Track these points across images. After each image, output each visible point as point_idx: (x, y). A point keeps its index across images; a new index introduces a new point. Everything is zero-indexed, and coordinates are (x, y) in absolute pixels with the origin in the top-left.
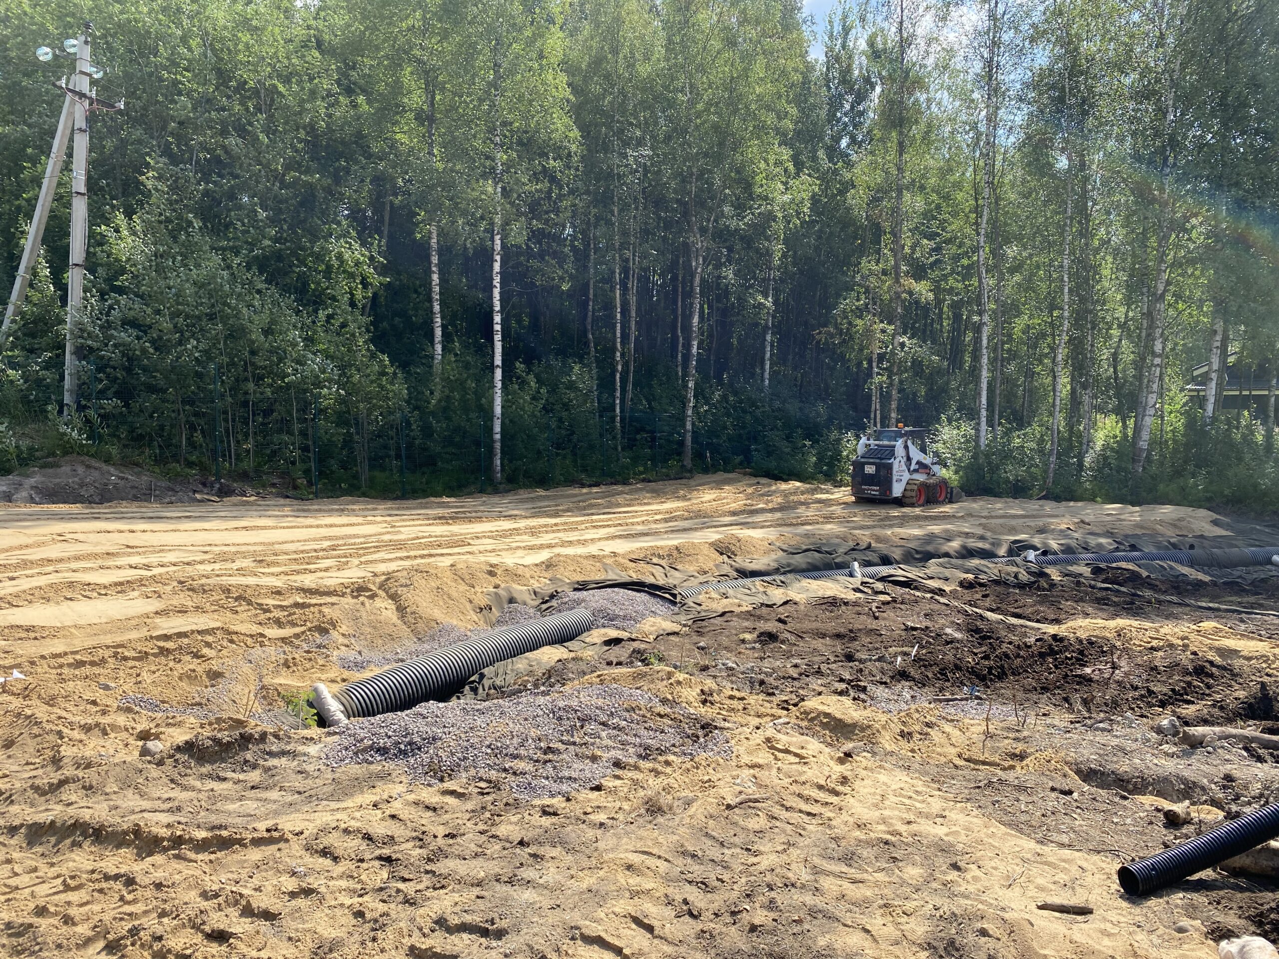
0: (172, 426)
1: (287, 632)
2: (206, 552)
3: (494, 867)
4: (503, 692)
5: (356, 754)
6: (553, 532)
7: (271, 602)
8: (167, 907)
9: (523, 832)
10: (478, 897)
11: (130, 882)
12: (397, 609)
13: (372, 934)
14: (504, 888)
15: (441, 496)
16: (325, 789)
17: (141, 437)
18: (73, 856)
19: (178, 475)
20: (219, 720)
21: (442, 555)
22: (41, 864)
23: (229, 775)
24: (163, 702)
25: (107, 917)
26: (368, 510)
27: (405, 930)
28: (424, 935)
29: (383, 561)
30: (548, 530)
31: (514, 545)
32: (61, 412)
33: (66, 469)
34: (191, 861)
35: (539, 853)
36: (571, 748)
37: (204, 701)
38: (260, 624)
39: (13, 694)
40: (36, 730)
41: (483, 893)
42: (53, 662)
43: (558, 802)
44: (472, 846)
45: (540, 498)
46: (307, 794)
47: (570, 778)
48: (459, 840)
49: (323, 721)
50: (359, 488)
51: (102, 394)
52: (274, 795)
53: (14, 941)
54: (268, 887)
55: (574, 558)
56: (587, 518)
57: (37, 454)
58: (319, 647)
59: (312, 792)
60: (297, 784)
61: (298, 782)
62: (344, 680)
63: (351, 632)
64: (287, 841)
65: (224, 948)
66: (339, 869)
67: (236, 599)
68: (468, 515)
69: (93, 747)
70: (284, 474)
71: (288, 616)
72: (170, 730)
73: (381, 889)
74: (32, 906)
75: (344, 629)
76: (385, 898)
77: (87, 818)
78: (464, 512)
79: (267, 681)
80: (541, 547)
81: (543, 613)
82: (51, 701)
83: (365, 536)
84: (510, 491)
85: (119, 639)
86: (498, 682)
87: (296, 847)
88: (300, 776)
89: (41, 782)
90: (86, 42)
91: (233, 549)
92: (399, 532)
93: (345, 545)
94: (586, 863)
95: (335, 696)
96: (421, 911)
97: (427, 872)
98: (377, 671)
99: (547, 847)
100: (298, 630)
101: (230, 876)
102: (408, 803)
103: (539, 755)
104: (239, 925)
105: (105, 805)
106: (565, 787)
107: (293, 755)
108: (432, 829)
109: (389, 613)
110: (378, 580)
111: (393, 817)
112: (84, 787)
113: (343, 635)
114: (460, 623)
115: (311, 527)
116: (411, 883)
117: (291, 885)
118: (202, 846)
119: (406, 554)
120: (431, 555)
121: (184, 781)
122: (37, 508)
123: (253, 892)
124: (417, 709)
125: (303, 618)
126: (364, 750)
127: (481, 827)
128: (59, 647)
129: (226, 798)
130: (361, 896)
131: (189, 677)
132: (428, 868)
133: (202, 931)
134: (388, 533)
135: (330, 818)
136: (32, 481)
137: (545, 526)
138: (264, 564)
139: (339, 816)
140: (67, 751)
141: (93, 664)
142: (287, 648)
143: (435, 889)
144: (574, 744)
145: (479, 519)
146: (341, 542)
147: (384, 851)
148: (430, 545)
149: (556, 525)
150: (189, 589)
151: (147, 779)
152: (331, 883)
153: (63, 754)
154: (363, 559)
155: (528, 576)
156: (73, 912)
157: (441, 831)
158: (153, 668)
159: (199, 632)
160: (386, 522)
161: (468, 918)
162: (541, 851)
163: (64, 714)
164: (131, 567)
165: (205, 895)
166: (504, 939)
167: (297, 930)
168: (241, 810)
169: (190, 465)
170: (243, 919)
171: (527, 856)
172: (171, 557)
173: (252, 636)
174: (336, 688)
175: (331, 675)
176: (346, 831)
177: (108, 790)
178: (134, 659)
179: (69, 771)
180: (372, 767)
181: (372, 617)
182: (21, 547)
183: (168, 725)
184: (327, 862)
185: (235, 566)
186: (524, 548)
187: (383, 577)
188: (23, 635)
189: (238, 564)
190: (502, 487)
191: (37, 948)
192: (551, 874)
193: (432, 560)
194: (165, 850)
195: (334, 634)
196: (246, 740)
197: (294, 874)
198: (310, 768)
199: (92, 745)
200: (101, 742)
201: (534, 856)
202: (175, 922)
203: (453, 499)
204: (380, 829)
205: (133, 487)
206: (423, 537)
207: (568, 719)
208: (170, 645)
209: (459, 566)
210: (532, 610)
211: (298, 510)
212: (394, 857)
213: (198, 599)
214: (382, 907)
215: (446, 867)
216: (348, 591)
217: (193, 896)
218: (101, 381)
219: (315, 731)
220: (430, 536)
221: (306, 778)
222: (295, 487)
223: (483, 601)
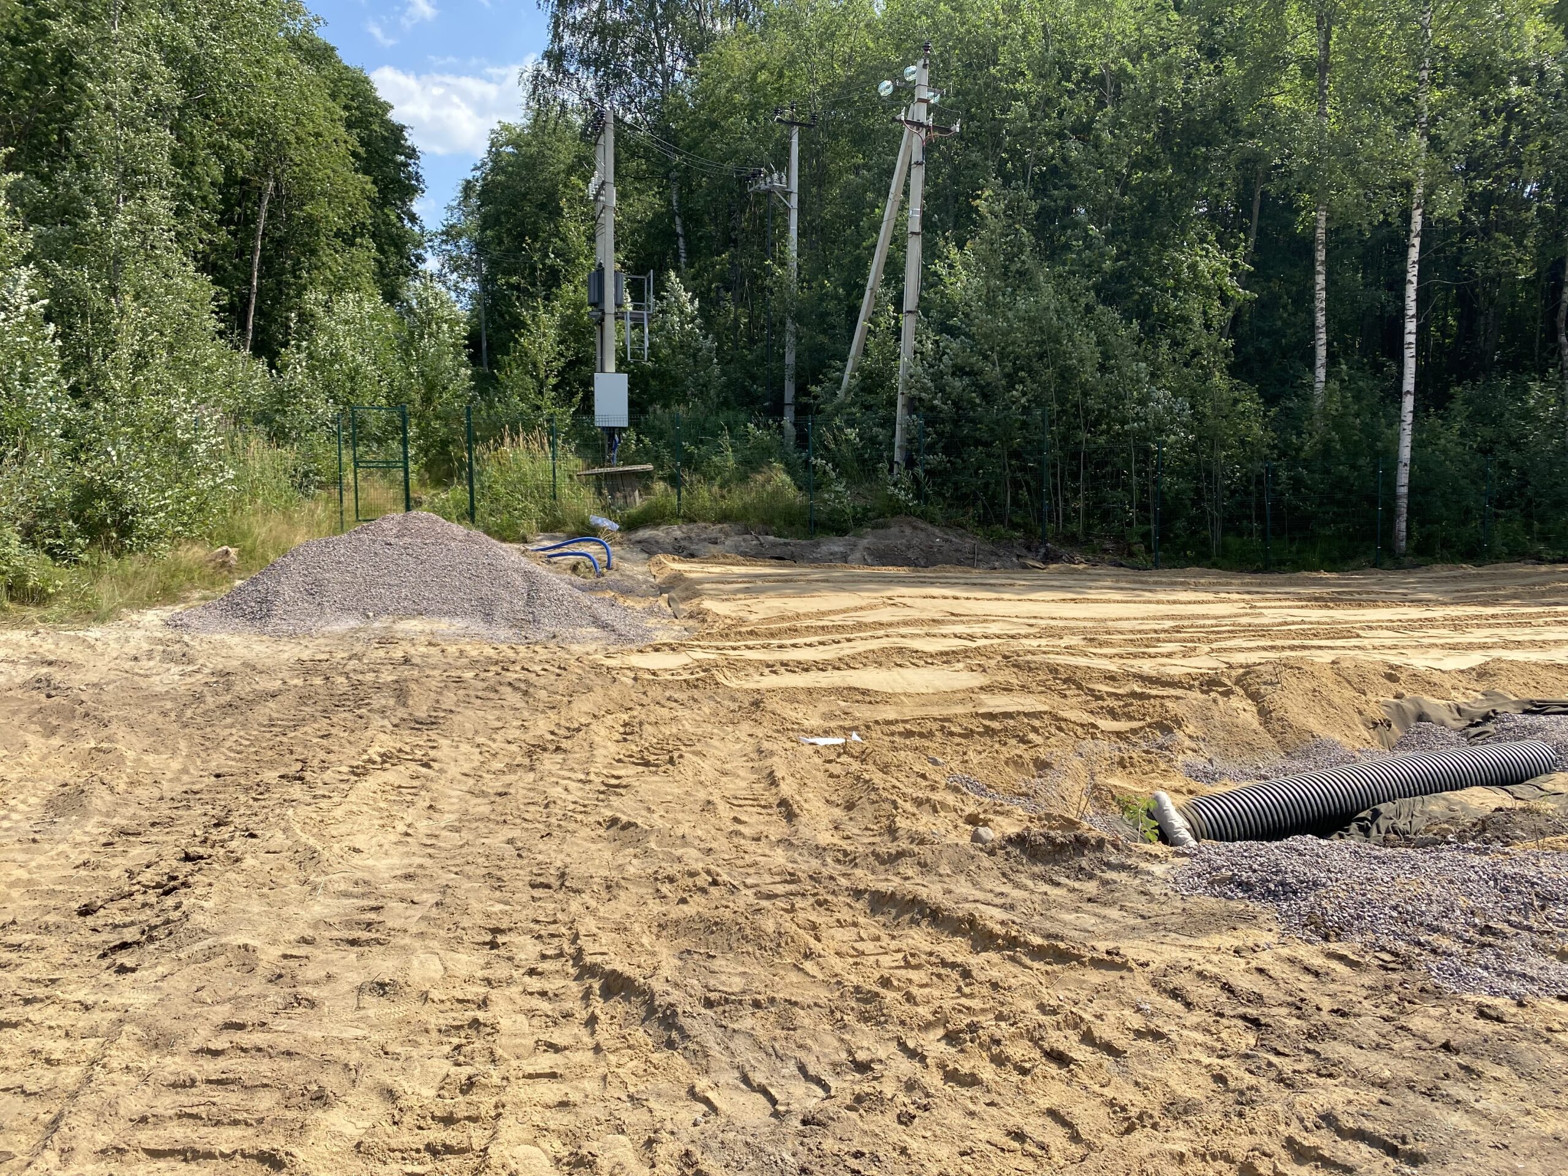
0: (998, 483)
1: (1123, 725)
2: (1031, 625)
3: (1405, 1070)
4: (1407, 839)
5: (1211, 883)
6: (1490, 626)
7: (1105, 688)
8: (1005, 1010)
9: (1449, 1034)
10: (1381, 1102)
11: (966, 974)
12: (1259, 712)
13: (1238, 1108)
14: (1420, 1101)
15: (1317, 570)
16: (1174, 919)
17: (965, 496)
18: (912, 932)
19: (1001, 537)
20: (1049, 816)
21: (1320, 648)
22: (882, 933)
23: (1063, 880)
24: (989, 786)
25: (947, 1005)
26: (1220, 584)
27: (1281, 1116)
28: (1306, 1129)
29: (1241, 650)
30: (1480, 622)
31: (1426, 641)
32: (891, 470)
33: (895, 530)
34: (1026, 967)
35: (1474, 1066)
36: (1525, 934)
37: (1031, 792)
38: (1092, 712)
39: (852, 756)
40: (873, 796)
41: (1389, 1099)
42: (885, 728)
43: (1502, 1004)
44: (1371, 1033)
45: (1465, 578)
46: (1152, 920)
47: (1524, 976)
48: (1352, 1020)
49: (1165, 836)
50: (1209, 557)
51: (931, 449)
52: (1114, 913)
53: (862, 1007)
54: (1111, 1016)
55: (1524, 666)
56: (1547, 609)
57: (870, 514)
58: (1160, 747)
59: (1159, 920)
60: (1140, 906)
61: (1141, 904)
62: (1190, 792)
63: (1200, 734)
64: (1130, 970)
65: (1063, 1072)
66: (1192, 1018)
67: (1065, 681)
68: (1357, 596)
69: (925, 823)
70: (1119, 538)
71: (1124, 706)
72: (999, 819)
73: (1247, 1056)
74: (877, 975)
75: (1191, 729)
76: (1253, 1068)
77: (924, 896)
78: (1350, 593)
79: (1100, 779)
80: (1470, 647)
81: (1471, 740)
82: (885, 769)
83: (1216, 618)
84: (1419, 566)
85: (947, 712)
86: (1401, 824)
87: (1141, 979)
88: (1143, 898)
89: (882, 850)
90: (925, 66)
91: (1061, 623)
92: (1261, 614)
93: (1192, 626)
94: (1550, 1099)
95: (1179, 810)
96: (1302, 1098)
97: (1308, 1051)
98: (1232, 787)
99: (1487, 1063)
100: (1135, 724)
101: (1067, 993)
102: (1279, 958)
103: (1471, 933)
104: (1081, 1053)
105: (939, 886)
106: (1515, 986)
107: (1136, 871)
108: (1315, 998)
109: (1248, 715)
110: (1234, 673)
111: (1261, 971)
112: (919, 864)
113: (1190, 737)
114: (1345, 739)
115: (1150, 602)
116: (1287, 1060)
117: (1136, 1022)
118: (1038, 953)
119: (1270, 643)
120: (1304, 647)
121: (1015, 877)
122: (867, 570)
123: (1093, 1019)
124: (1290, 841)
125: (1142, 710)
126: (1222, 882)
127: (1384, 1011)
128: (889, 713)
129: (1061, 906)
130: (1221, 1057)
131: (1015, 763)
132: (1310, 1046)
133: (1041, 1047)
134: (1247, 615)
135: (1180, 955)
136: (865, 542)
137: (1477, 617)
138: (1096, 643)
139: (1191, 954)
140: (901, 822)
141: (921, 735)
142: (1122, 745)
143: (1320, 1075)
144: (1530, 929)
145: (1373, 604)
146: (1186, 623)
147: (1249, 1010)
148: (1303, 634)
149: (1493, 616)
150: (1014, 666)
151: (979, 867)
152: (1185, 1032)
153: (898, 825)
154: (1214, 646)
155: (1448, 686)
156: (914, 990)
157: (1327, 1004)
158: (979, 748)
159: (1026, 715)
160: (1243, 600)
161: (1368, 1125)
162: (1478, 1065)
163: (898, 784)
164: (956, 636)
165: (1041, 1007)
166: (1421, 1167)
167: (1145, 1076)
168: (1077, 923)
169: (1015, 526)
170: (1083, 1047)
171: (1455, 1067)
172: (994, 628)
173: (1082, 725)
174: (1181, 800)
175: (1176, 783)
176: (1200, 975)
177: (942, 872)
178: (960, 735)
179: (904, 844)
180: (1232, 904)
181: (1227, 719)
182: (856, 609)
183: (996, 812)
184: (1178, 1006)
185: (1063, 643)
186: (1443, 647)
187: (1241, 671)
188: (860, 698)
189: (1066, 641)
190: (1407, 560)
191: (883, 1019)
192: (1493, 1101)
193: (1306, 653)
194: (999, 949)
195: (1179, 734)
196: (1081, 844)
197: (1139, 1010)
198: (1155, 890)
199: (924, 821)
200: (932, 819)
201: (1467, 1069)
202: (1013, 1029)
203: (1334, 575)
204: (1245, 982)
205: (957, 550)
206: (1293, 623)
207: (1519, 893)
208: (995, 725)
209: (1344, 664)
210: (1453, 734)
211: (1135, 582)
212: (1263, 1021)
213: (1024, 677)
214: (1249, 1080)
215: (1333, 1050)
216: (1196, 683)
217: (1029, 1005)
218: (928, 435)
219: (1159, 848)
220: (1303, 622)
221: (1151, 902)
222: (1131, 555)
223: (1379, 715)
